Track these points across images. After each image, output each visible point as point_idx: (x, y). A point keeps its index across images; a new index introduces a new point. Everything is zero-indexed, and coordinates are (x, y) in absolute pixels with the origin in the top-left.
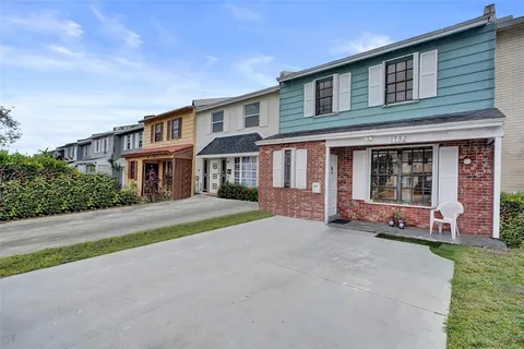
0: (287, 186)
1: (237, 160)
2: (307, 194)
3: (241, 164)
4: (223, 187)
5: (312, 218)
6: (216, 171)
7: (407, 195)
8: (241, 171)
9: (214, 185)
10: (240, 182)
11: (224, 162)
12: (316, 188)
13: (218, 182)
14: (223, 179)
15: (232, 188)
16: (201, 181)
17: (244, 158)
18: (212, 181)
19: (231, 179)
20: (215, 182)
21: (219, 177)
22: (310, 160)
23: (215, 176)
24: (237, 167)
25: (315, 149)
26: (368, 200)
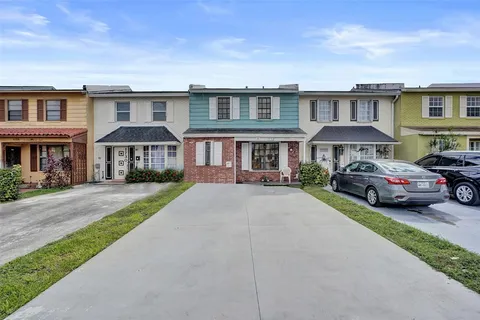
0: (207, 164)
1: (146, 148)
2: (223, 168)
3: (150, 151)
4: (131, 173)
5: (227, 182)
6: (123, 158)
7: (268, 166)
8: (150, 157)
9: (121, 172)
10: (150, 166)
11: (132, 150)
12: (229, 164)
13: (125, 168)
14: (132, 166)
15: (142, 172)
16: (103, 168)
17: (153, 146)
18: (117, 168)
19: (140, 165)
20: (121, 168)
21: (126, 164)
22: (225, 149)
23: (121, 163)
24: (146, 154)
25: (228, 142)
26: (251, 170)
